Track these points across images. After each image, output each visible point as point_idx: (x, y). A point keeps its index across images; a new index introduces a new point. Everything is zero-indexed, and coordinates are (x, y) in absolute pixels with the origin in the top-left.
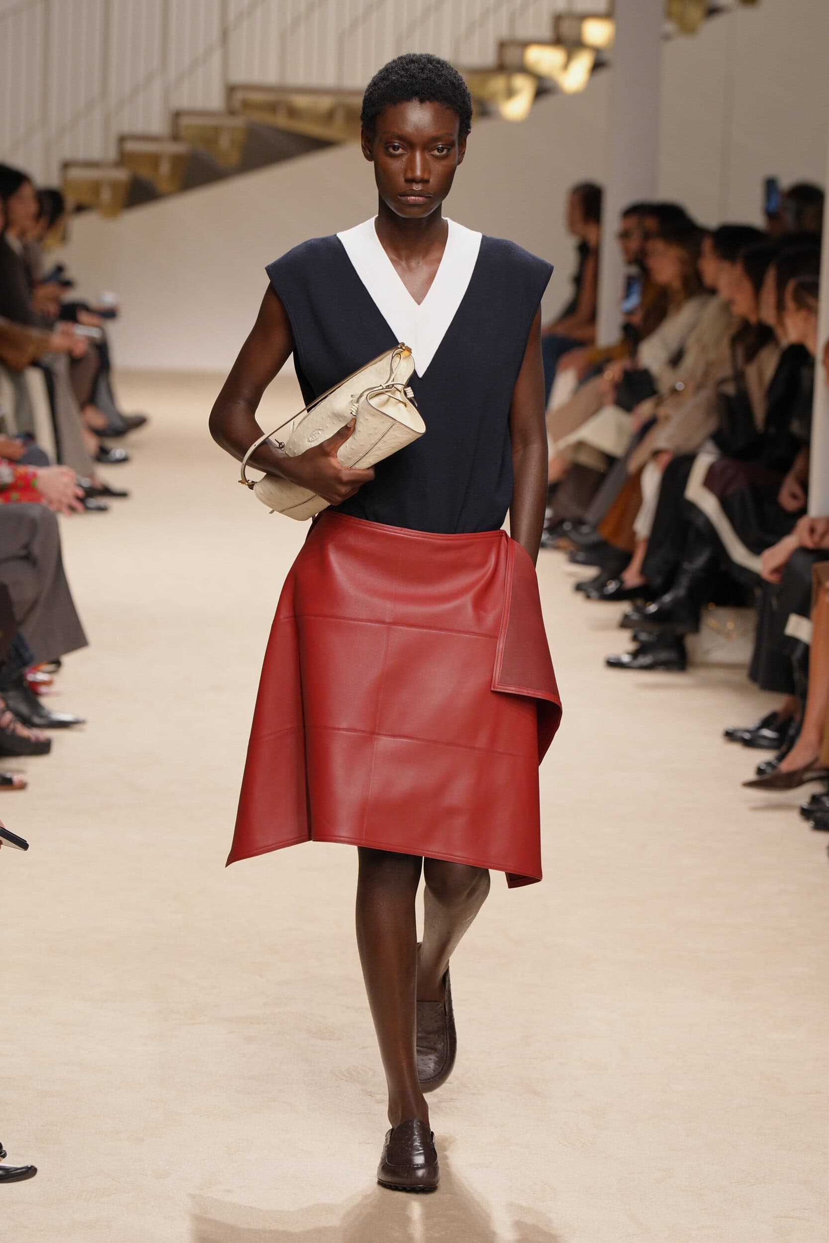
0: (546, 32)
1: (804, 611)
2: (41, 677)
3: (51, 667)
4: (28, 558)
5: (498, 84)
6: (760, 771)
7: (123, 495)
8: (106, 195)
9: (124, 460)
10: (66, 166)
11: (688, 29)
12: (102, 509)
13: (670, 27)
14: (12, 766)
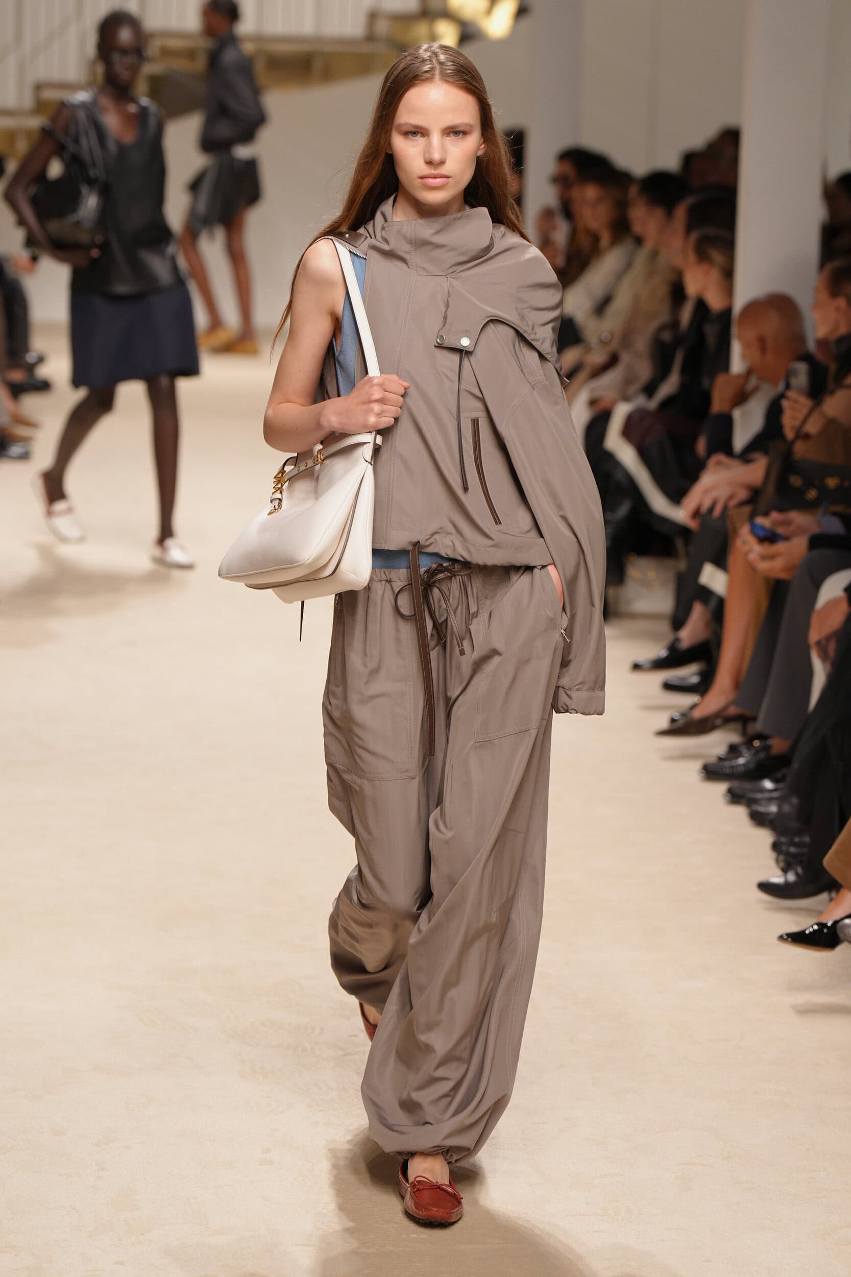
1: (720, 560)
5: (421, 29)
6: (674, 720)
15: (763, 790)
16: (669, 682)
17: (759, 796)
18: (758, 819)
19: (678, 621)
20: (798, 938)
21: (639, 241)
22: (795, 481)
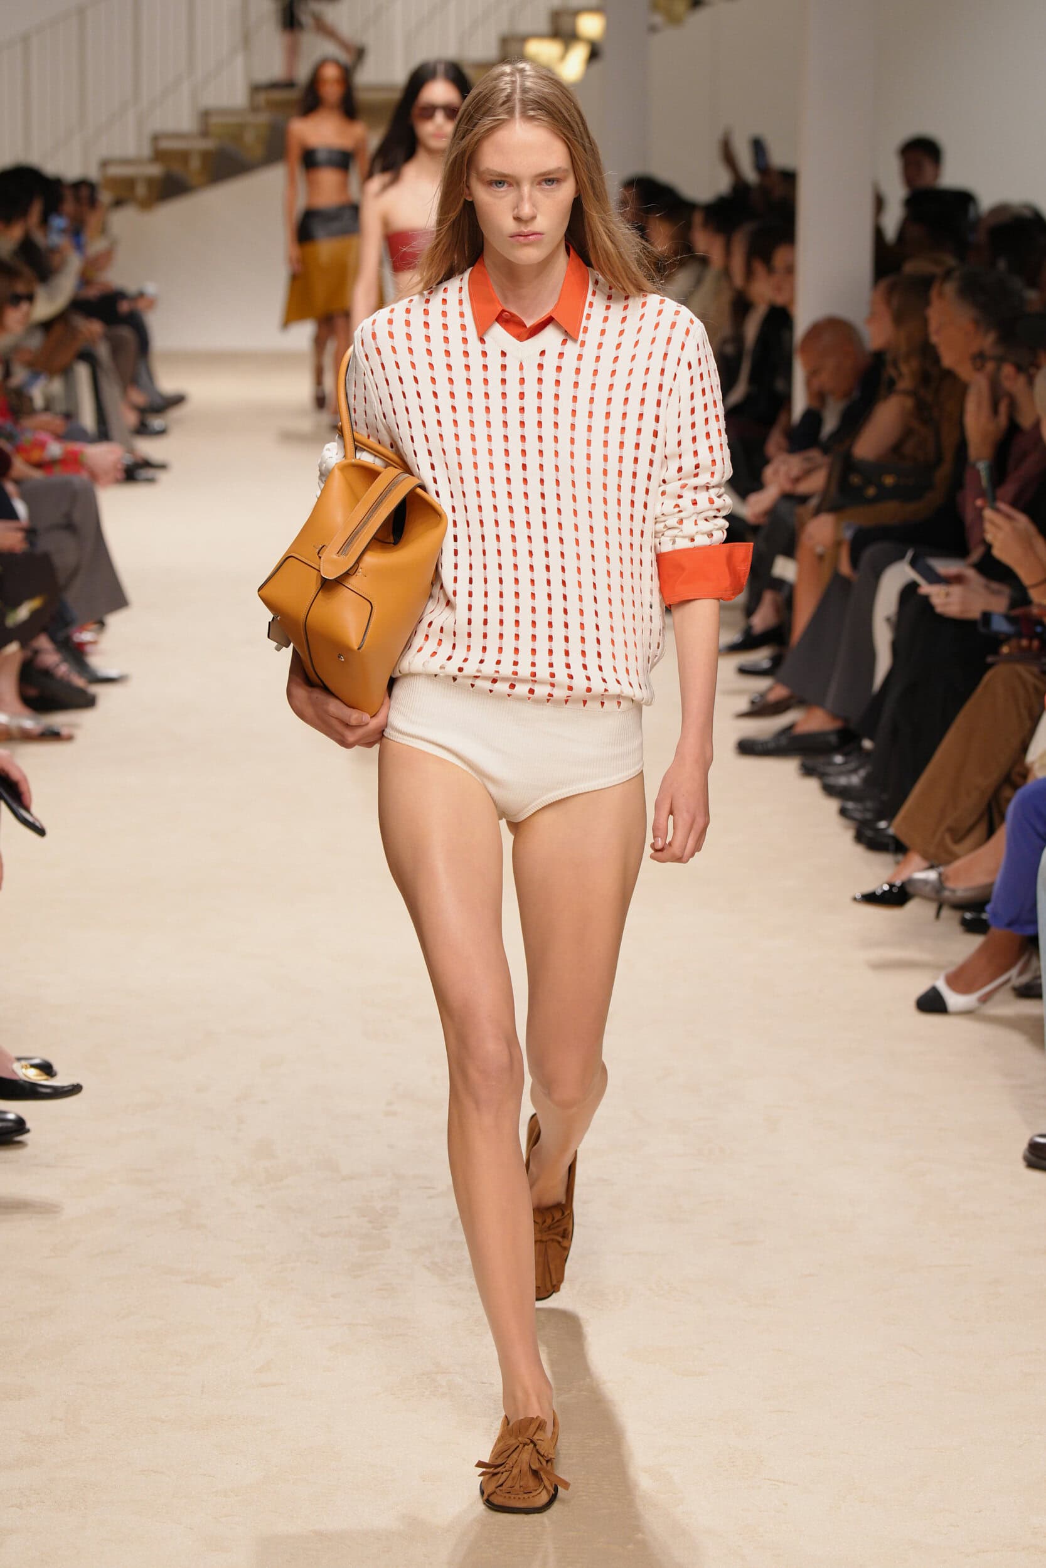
0: (543, 25)
1: (790, 552)
2: (86, 636)
3: (95, 627)
4: (70, 527)
6: (753, 703)
7: (162, 467)
8: (141, 190)
9: (162, 432)
10: (105, 164)
11: (674, 20)
12: (151, 480)
13: (658, 19)
14: (59, 720)
15: (835, 764)
16: (743, 668)
17: (830, 769)
18: (830, 790)
19: (750, 610)
20: (871, 899)
21: (704, 261)
22: (855, 480)
